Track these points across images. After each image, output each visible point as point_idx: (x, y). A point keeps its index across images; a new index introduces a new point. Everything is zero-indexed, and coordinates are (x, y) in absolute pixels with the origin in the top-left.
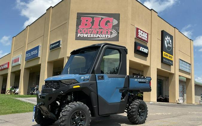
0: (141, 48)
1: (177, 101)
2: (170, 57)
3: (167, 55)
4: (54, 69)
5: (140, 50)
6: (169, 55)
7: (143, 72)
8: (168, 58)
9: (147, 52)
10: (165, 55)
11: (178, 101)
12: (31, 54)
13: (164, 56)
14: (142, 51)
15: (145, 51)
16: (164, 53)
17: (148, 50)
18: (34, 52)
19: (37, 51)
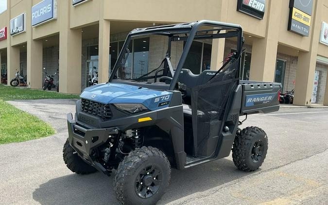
0: (251, 2)
1: (307, 103)
2: (305, 19)
3: (299, 16)
4: (83, 41)
5: (250, 5)
6: (304, 14)
7: (251, 47)
8: (302, 21)
9: (261, 10)
11: (309, 102)
12: (41, 13)
13: (293, 17)
14: (253, 6)
15: (260, 7)
16: (294, 10)
17: (264, 5)
18: (45, 9)
19: (50, 8)
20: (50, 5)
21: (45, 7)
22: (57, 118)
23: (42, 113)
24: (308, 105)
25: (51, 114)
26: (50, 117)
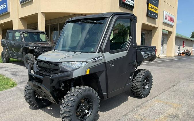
0: (126, 1)
1: (158, 56)
2: (155, 9)
3: (152, 8)
5: (126, 2)
8: (153, 11)
9: (132, 5)
10: (151, 7)
11: (159, 55)
13: (149, 9)
14: (128, 3)
15: (131, 3)
16: (150, 5)
17: (133, 2)
18: (2, 6)
19: (5, 5)
20: (5, 4)
21: (2, 5)
22: (17, 75)
23: (6, 72)
24: (159, 57)
25: (13, 73)
26: (12, 74)
